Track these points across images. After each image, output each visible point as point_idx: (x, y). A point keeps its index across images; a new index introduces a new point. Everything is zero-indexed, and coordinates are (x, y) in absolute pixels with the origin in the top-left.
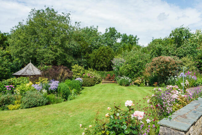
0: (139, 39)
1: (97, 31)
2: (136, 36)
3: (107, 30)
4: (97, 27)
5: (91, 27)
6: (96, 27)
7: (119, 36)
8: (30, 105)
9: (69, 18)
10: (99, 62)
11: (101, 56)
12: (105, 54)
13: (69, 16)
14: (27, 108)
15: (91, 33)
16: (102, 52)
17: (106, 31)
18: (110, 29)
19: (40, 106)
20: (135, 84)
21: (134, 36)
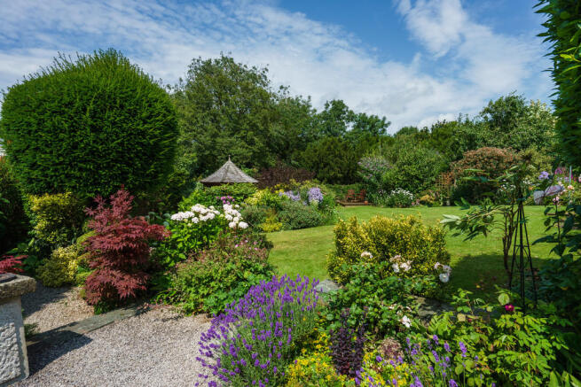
0: (389, 123)
1: (309, 106)
2: (384, 119)
3: (327, 105)
4: (309, 97)
5: (297, 99)
6: (307, 99)
7: (351, 117)
8: (300, 223)
9: (265, 77)
10: (325, 167)
11: (329, 155)
12: (337, 153)
13: (266, 74)
14: (294, 229)
15: (298, 110)
16: (332, 147)
17: (327, 108)
18: (334, 103)
19: (313, 226)
20: (423, 203)
21: (381, 118)
